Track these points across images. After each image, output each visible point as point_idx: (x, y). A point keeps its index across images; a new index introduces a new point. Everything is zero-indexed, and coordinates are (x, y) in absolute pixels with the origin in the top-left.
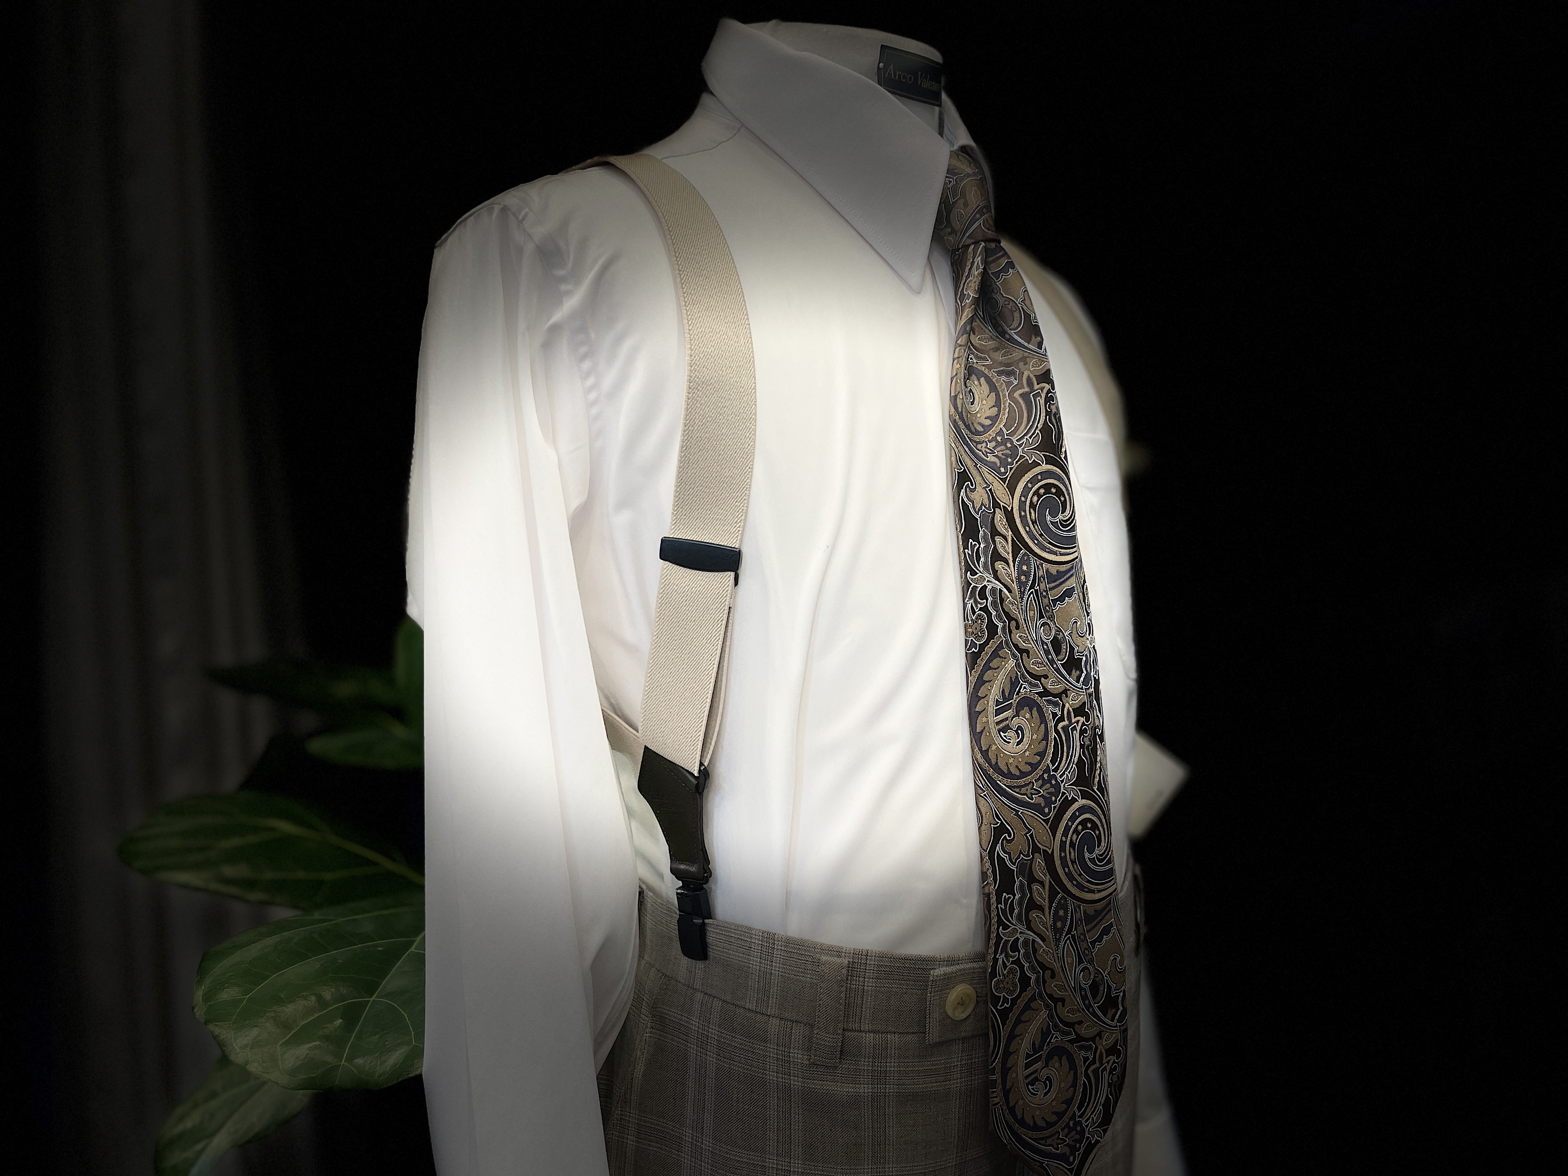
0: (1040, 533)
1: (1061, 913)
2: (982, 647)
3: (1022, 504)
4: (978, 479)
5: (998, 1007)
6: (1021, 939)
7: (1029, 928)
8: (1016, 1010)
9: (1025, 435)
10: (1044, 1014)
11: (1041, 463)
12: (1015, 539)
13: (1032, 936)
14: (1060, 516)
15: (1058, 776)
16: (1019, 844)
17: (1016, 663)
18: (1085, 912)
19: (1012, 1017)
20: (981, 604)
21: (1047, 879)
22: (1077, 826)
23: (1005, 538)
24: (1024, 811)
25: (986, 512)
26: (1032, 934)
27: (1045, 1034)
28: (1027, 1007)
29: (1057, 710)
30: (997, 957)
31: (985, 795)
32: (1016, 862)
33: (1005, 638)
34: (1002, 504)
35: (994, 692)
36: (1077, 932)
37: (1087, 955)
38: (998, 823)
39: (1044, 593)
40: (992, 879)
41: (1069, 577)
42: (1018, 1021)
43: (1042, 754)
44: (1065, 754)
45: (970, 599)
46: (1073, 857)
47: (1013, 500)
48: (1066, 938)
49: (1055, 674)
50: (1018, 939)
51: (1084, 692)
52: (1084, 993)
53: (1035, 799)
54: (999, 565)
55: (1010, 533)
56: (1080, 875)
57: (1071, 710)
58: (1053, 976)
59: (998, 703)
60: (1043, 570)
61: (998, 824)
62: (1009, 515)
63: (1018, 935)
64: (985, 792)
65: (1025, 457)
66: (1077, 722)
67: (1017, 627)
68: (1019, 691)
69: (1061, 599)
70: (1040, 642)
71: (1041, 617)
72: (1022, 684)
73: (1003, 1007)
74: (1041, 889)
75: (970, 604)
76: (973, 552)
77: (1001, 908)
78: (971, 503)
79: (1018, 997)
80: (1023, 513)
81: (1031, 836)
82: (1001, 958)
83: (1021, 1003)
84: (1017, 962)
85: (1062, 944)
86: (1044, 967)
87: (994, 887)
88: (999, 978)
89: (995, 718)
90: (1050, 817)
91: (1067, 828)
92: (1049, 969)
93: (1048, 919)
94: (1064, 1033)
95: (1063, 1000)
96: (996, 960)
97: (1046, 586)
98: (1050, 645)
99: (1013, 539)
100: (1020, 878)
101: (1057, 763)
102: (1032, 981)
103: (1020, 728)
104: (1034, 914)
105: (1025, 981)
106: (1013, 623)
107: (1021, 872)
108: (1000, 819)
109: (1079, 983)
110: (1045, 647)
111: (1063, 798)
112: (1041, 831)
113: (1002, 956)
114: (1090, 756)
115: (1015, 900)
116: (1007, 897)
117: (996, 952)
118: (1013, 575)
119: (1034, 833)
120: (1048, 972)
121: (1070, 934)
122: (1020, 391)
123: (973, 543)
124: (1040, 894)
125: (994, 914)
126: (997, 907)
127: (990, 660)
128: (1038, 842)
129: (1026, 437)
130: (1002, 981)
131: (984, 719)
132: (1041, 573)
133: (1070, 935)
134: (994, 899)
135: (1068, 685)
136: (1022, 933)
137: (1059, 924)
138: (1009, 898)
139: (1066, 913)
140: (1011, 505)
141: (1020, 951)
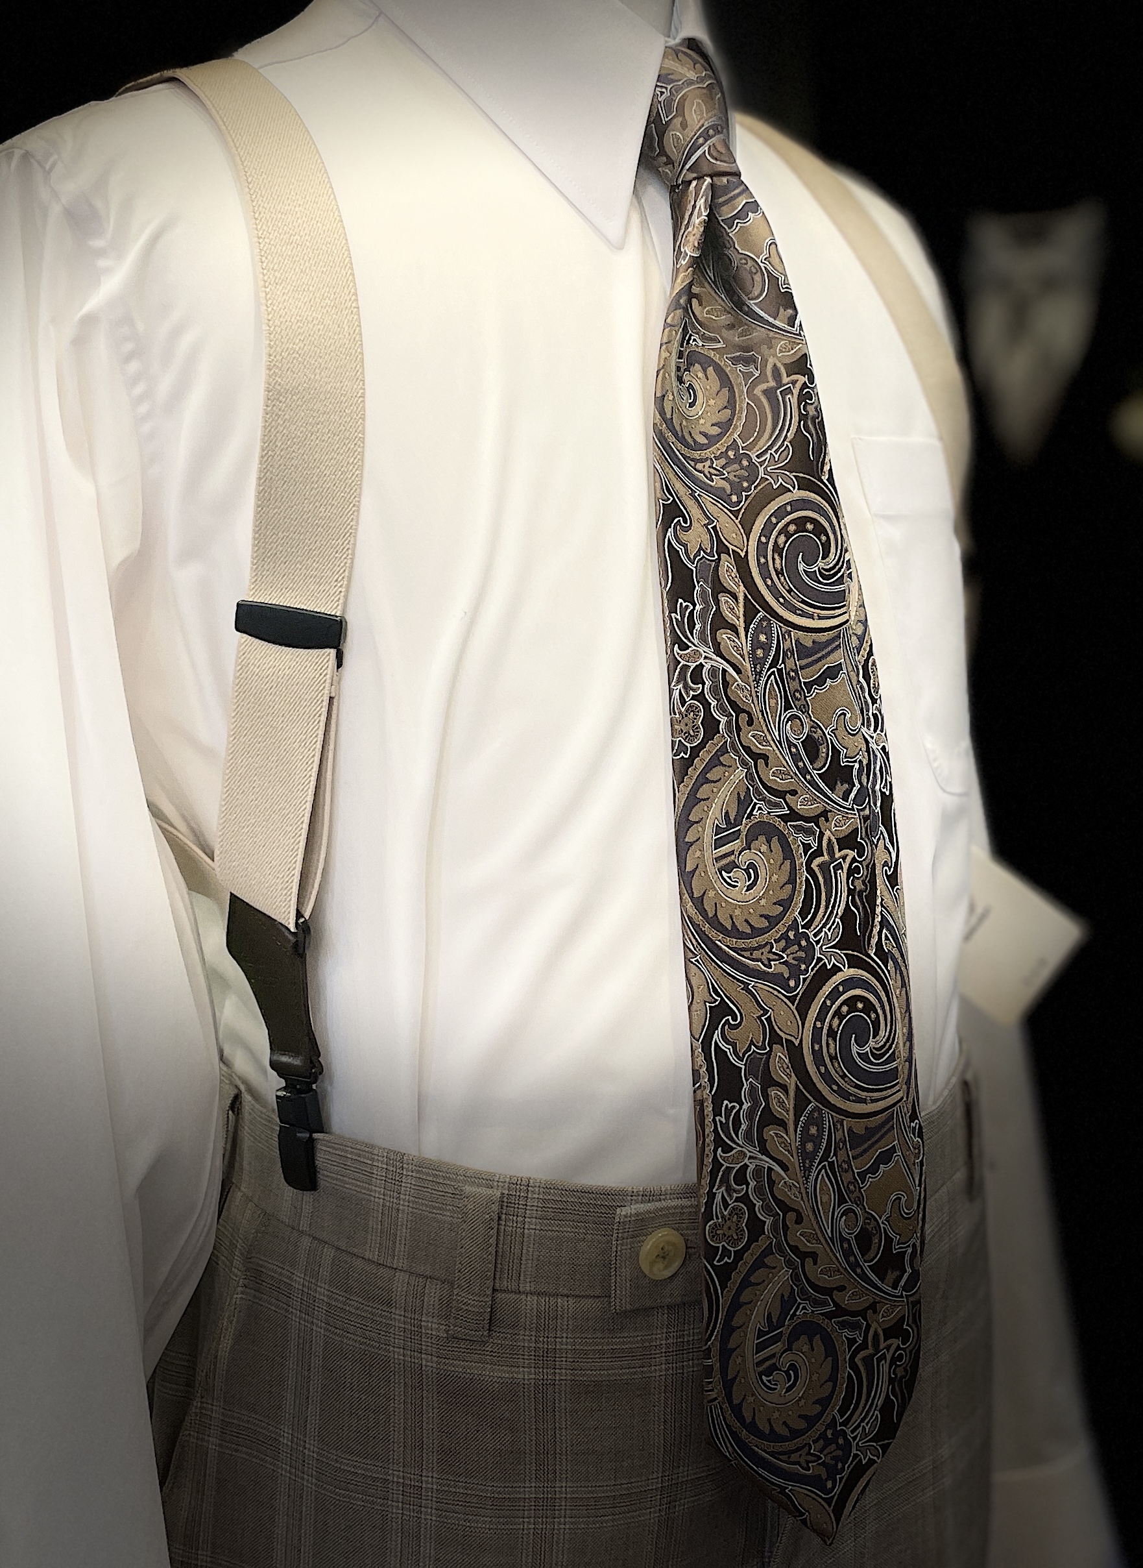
0: (787, 588)
1: (813, 1130)
2: (695, 751)
3: (761, 548)
4: (695, 512)
5: (715, 1263)
6: (752, 1167)
7: (763, 1151)
8: (743, 1268)
9: (769, 448)
10: (784, 1275)
11: (792, 489)
12: (750, 597)
13: (767, 1162)
14: (821, 563)
15: (811, 935)
16: (749, 1032)
17: (746, 773)
18: (850, 1130)
19: (736, 1278)
20: (694, 690)
21: (792, 1082)
22: (840, 1007)
23: (735, 597)
24: (757, 985)
25: (706, 559)
26: (768, 1159)
27: (787, 1303)
28: (759, 1264)
29: (810, 840)
30: (714, 1191)
31: (697, 961)
32: (744, 1056)
33: (730, 738)
34: (731, 547)
35: (713, 815)
36: (836, 1158)
37: (853, 1192)
38: (717, 1000)
39: (792, 674)
40: (706, 1080)
41: (832, 651)
42: (745, 1284)
43: (786, 904)
44: (823, 903)
45: (678, 682)
46: (832, 1051)
47: (748, 541)
48: (820, 1167)
49: (809, 789)
50: (746, 1166)
51: (855, 814)
52: (847, 1245)
53: (775, 967)
54: (724, 636)
55: (742, 588)
56: (844, 1076)
57: (835, 841)
58: (799, 1220)
59: (718, 830)
60: (791, 641)
61: (717, 1003)
62: (742, 564)
63: (746, 1161)
64: (698, 957)
65: (767, 479)
66: (844, 858)
67: (750, 723)
68: (751, 814)
69: (820, 681)
70: (784, 745)
71: (788, 707)
72: (755, 804)
73: (722, 1263)
74: (782, 1096)
75: (678, 691)
76: (682, 617)
77: (720, 1121)
78: (682, 548)
79: (746, 1248)
80: (763, 560)
81: (769, 1019)
82: (720, 1192)
83: (749, 1258)
84: (745, 1199)
85: (813, 1175)
86: (785, 1208)
87: (710, 1092)
88: (716, 1221)
89: (714, 852)
90: (798, 993)
91: (824, 1009)
92: (793, 1210)
93: (793, 1138)
94: (816, 1303)
95: (814, 1256)
96: (711, 1196)
97: (796, 664)
98: (800, 747)
99: (746, 596)
100: (751, 1079)
101: (809, 916)
102: (766, 1227)
103: (752, 866)
104: (771, 1132)
105: (756, 1227)
106: (744, 717)
107: (750, 1072)
108: (719, 995)
109: (840, 1233)
110: (794, 750)
111: (818, 966)
112: (784, 1015)
113: (721, 1190)
114: (864, 907)
115: (742, 1111)
116: (730, 1106)
117: (712, 1185)
118: (744, 648)
119: (772, 1016)
120: (791, 1216)
121: (827, 1161)
122: (764, 386)
123: (684, 604)
124: (781, 1103)
125: (709, 1129)
126: (714, 1120)
127: (707, 770)
128: (779, 1028)
129: (769, 452)
130: (721, 1226)
131: (698, 854)
132: (787, 645)
133: (826, 1163)
134: (709, 1109)
135: (829, 804)
136: (752, 1159)
137: (810, 1147)
138: (734, 1107)
139: (821, 1130)
140: (745, 548)
141: (749, 1184)
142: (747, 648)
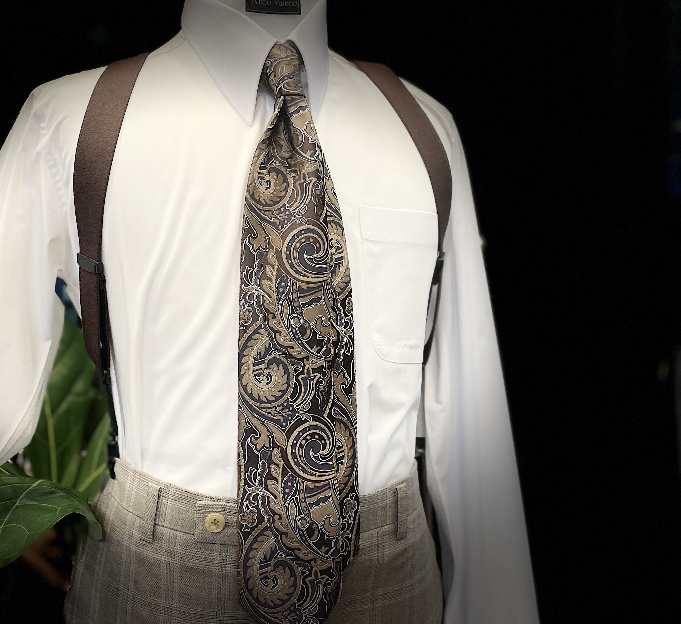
0: (298, 264)
1: (289, 484)
2: (248, 327)
3: (288, 248)
5: (242, 530)
6: (260, 495)
7: (267, 489)
8: (254, 534)
10: (272, 540)
11: (305, 224)
12: (280, 267)
13: (267, 494)
14: (315, 255)
15: (295, 406)
16: (263, 441)
17: (270, 337)
18: (306, 486)
19: (251, 537)
20: (249, 303)
21: (282, 463)
22: (306, 436)
23: (273, 267)
24: (268, 423)
25: (262, 251)
27: (273, 552)
28: (261, 533)
29: (298, 367)
30: (243, 502)
31: (242, 410)
32: (260, 450)
33: (264, 323)
34: (275, 247)
35: (254, 352)
36: (299, 496)
37: (305, 511)
38: (249, 427)
39: (296, 299)
40: (243, 457)
41: (318, 291)
42: (255, 540)
43: (284, 392)
44: (302, 394)
46: (301, 453)
47: (283, 244)
48: (291, 499)
49: (300, 347)
50: (258, 494)
52: (302, 532)
53: (277, 417)
54: (265, 282)
55: (277, 263)
56: (305, 464)
57: (311, 369)
58: (280, 518)
59: (255, 359)
60: (297, 286)
62: (278, 253)
63: (258, 492)
65: (295, 220)
66: (315, 376)
67: (274, 318)
68: (270, 354)
69: (310, 303)
70: (290, 327)
71: (293, 313)
72: (273, 350)
73: (245, 531)
74: (276, 468)
76: (247, 273)
77: (247, 475)
78: (251, 246)
79: (256, 526)
80: (288, 253)
81: (273, 437)
82: (246, 503)
83: (257, 531)
84: (257, 507)
85: (287, 502)
86: (274, 513)
87: (244, 462)
88: (243, 514)
89: (253, 368)
90: (287, 428)
91: (298, 436)
92: (278, 514)
93: (280, 486)
94: (286, 553)
95: (286, 534)
96: (242, 504)
97: (298, 295)
98: (297, 330)
99: (278, 267)
100: (263, 460)
101: (295, 398)
102: (265, 519)
103: (269, 375)
104: (270, 482)
105: (260, 519)
106: (271, 315)
107: (263, 456)
108: (250, 425)
109: (298, 526)
110: (294, 330)
111: (297, 419)
112: (280, 437)
114: (323, 398)
115: (258, 472)
116: (252, 469)
117: (242, 500)
119: (274, 436)
120: (277, 517)
121: (294, 497)
123: (249, 268)
124: (276, 472)
126: (245, 474)
127: (252, 334)
128: (277, 441)
130: (246, 516)
131: (246, 368)
132: (295, 287)
134: (243, 469)
135: (309, 354)
136: (261, 492)
137: (287, 490)
138: (254, 470)
139: (293, 484)
140: (281, 247)
141: (259, 501)
142: (275, 288)
